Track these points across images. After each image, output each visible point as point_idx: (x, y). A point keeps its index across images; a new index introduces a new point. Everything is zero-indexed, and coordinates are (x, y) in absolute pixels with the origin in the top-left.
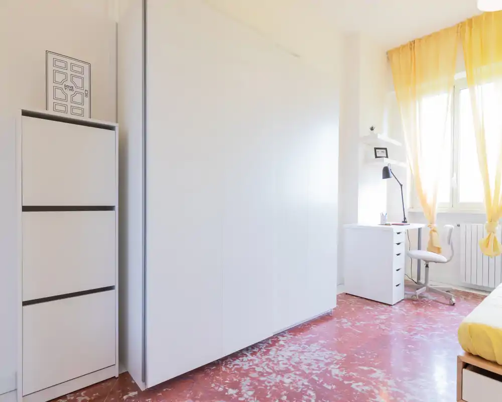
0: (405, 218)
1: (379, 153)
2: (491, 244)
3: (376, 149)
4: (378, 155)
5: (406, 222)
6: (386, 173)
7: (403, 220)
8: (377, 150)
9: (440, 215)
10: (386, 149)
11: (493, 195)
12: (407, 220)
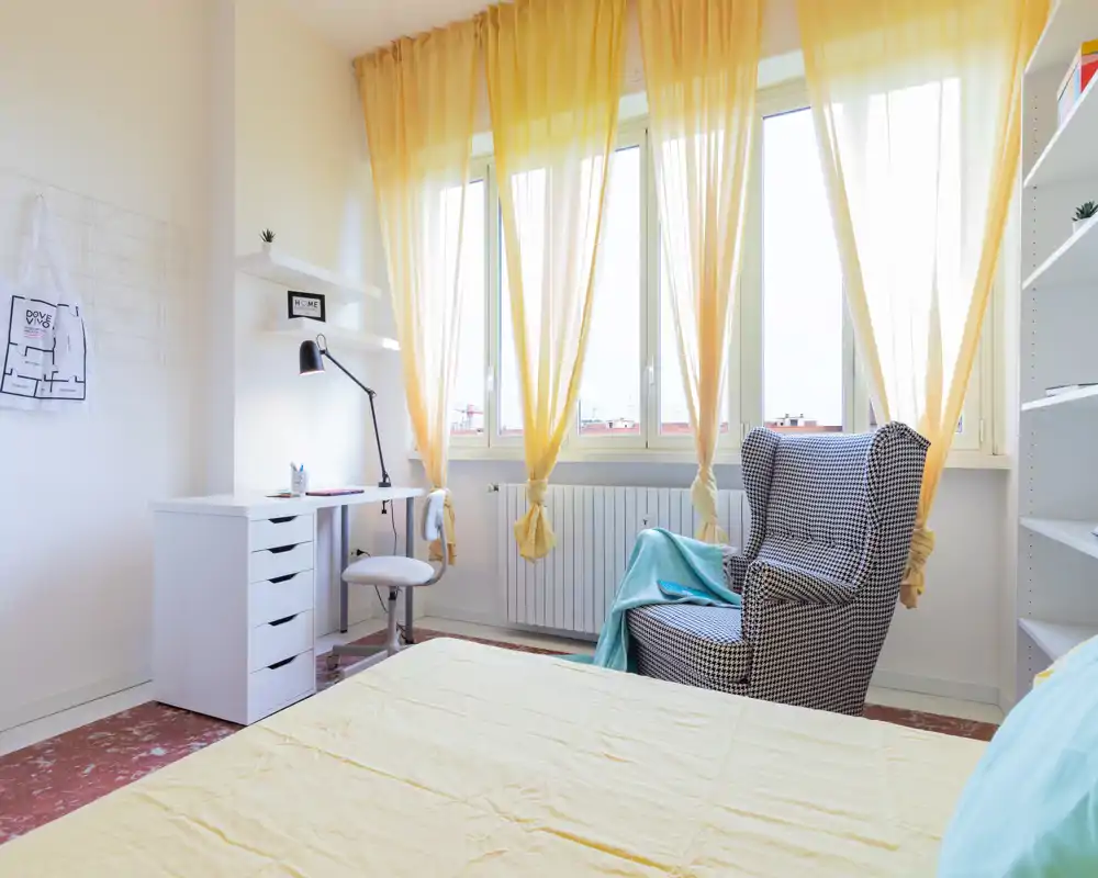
0: (385, 476)
1: (301, 305)
2: (532, 535)
3: (291, 294)
4: (295, 312)
5: (389, 485)
6: (309, 357)
7: (381, 480)
8: (295, 298)
9: (454, 464)
10: (321, 297)
11: (534, 418)
12: (391, 479)
